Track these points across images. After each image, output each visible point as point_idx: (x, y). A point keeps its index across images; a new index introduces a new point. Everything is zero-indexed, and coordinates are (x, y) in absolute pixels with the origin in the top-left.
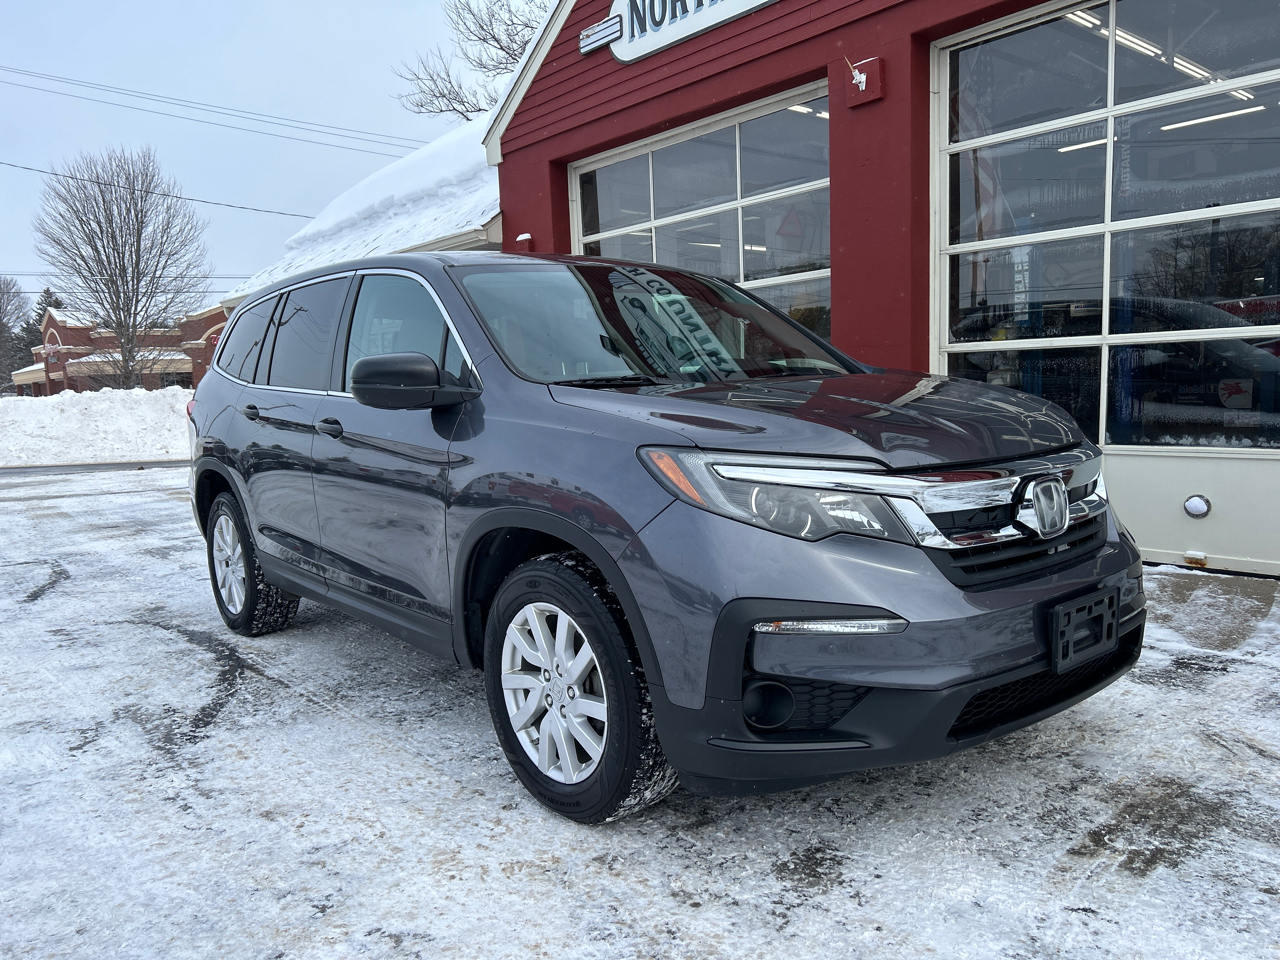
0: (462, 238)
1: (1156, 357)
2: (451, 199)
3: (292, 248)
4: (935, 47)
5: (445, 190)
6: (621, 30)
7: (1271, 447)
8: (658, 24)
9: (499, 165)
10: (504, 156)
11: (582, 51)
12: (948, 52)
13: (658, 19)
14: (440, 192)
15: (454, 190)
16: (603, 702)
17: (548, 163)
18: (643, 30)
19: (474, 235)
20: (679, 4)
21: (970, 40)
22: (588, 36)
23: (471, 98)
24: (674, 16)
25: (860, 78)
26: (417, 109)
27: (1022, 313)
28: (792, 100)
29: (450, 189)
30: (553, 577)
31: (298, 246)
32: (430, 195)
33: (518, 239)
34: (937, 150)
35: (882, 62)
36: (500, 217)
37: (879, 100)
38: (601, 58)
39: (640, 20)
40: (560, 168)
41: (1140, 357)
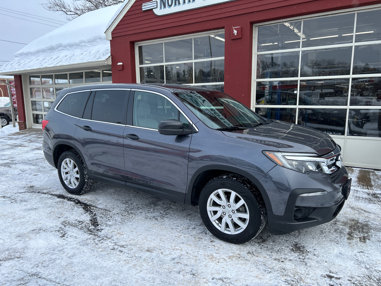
0: (98, 63)
1: (310, 112)
2: (86, 47)
3: (17, 56)
4: (254, 25)
5: (83, 44)
6: (157, 6)
7: (336, 135)
8: (170, 6)
9: (110, 40)
10: (112, 38)
11: (143, 10)
12: (258, 27)
13: (170, 4)
14: (81, 44)
15: (87, 44)
16: (247, 214)
17: (129, 42)
18: (165, 7)
19: (104, 62)
20: (177, 1)
21: (264, 25)
22: (145, 6)
23: (67, 7)
24: (175, 4)
25: (235, 32)
26: (49, 9)
27: (267, 96)
28: (212, 34)
29: (85, 44)
30: (231, 183)
31: (20, 56)
32: (76, 45)
33: (118, 64)
34: (254, 53)
35: (241, 28)
36: (111, 57)
37: (241, 38)
38: (150, 13)
39: (164, 4)
40: (132, 44)
41: (306, 111)
